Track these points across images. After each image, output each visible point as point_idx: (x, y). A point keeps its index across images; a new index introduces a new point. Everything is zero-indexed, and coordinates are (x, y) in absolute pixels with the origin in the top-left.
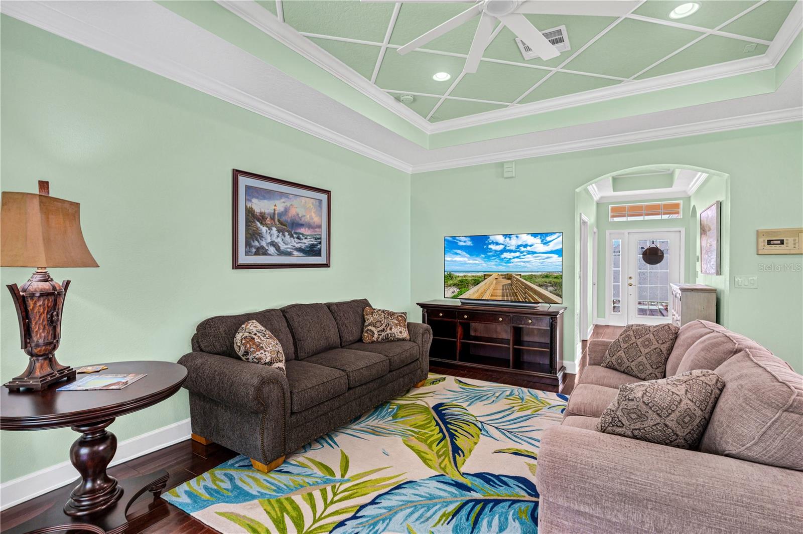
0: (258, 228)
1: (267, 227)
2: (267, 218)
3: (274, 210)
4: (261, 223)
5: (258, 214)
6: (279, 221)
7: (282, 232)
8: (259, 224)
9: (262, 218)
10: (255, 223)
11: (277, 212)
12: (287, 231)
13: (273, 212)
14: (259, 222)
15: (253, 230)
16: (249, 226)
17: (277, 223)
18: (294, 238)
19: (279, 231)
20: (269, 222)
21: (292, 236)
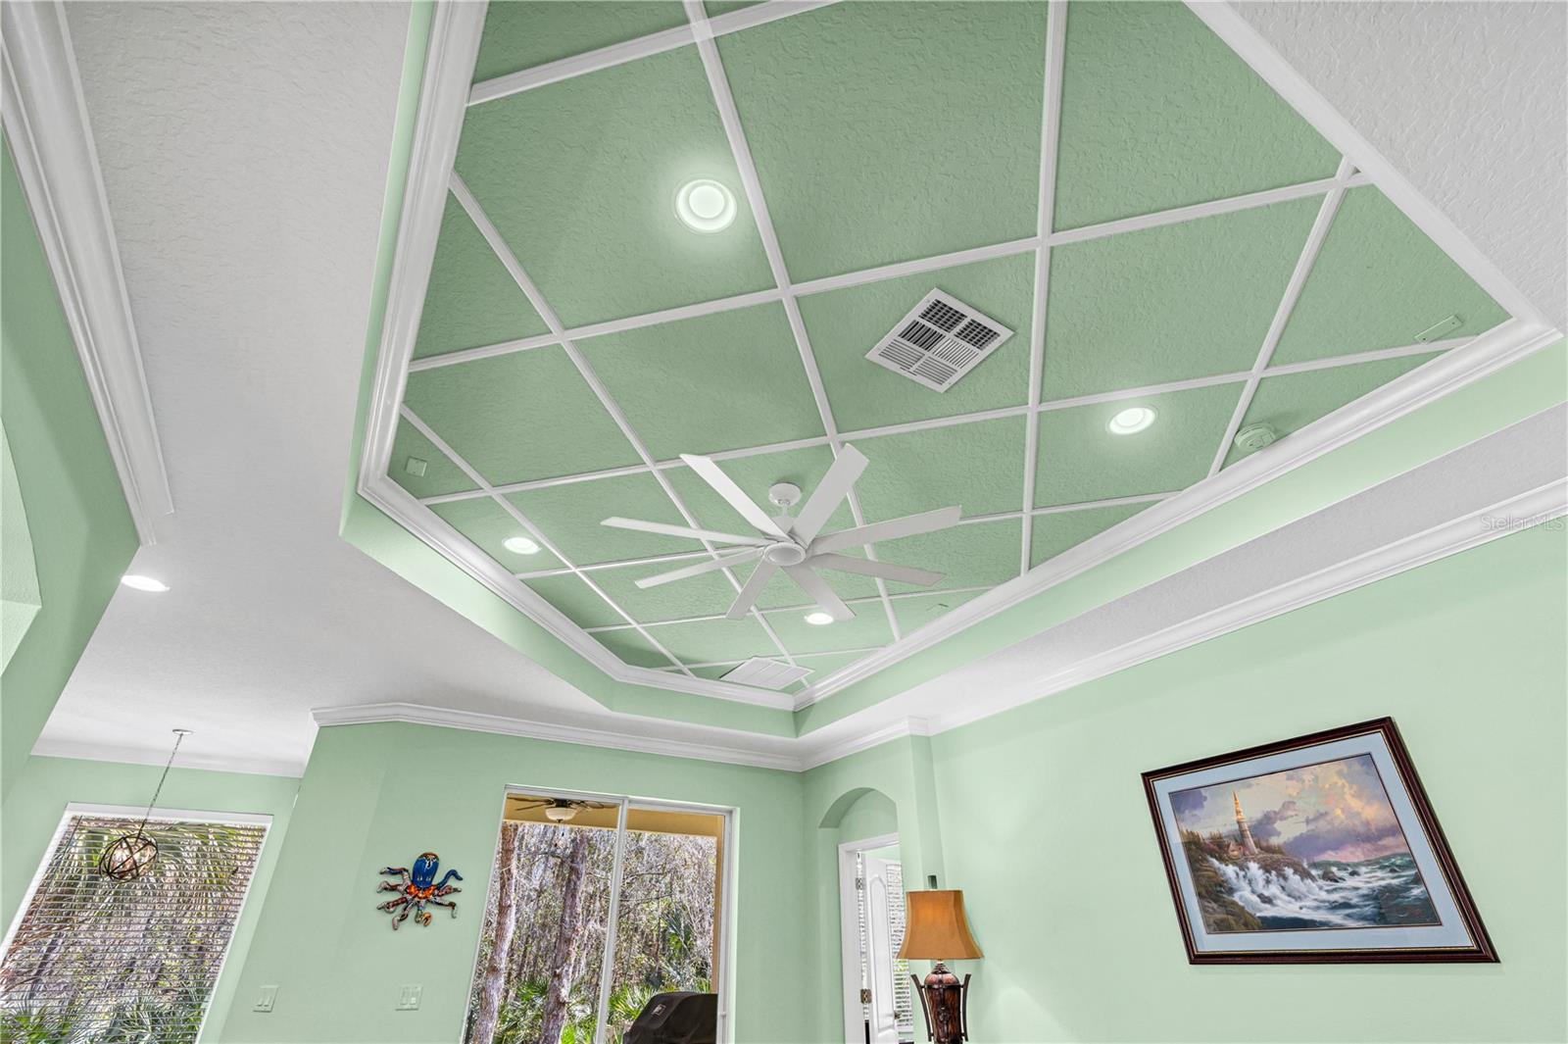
0: (1215, 871)
1: (1235, 864)
2: (1228, 846)
3: (1239, 822)
4: (1221, 859)
5: (1207, 842)
6: (1257, 845)
7: (1275, 869)
8: (1214, 860)
9: (1218, 847)
10: (1208, 861)
11: (1246, 826)
12: (1288, 865)
13: (1237, 827)
14: (1212, 856)
15: (1209, 877)
16: (1199, 870)
17: (1256, 851)
18: (1313, 878)
19: (1266, 868)
20: (1236, 853)
21: (1305, 875)
